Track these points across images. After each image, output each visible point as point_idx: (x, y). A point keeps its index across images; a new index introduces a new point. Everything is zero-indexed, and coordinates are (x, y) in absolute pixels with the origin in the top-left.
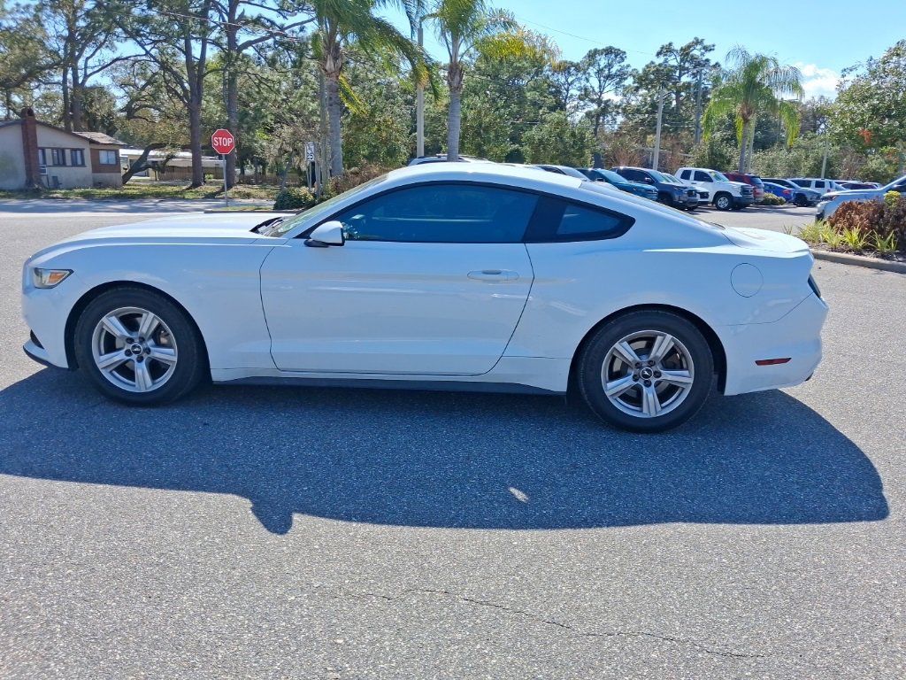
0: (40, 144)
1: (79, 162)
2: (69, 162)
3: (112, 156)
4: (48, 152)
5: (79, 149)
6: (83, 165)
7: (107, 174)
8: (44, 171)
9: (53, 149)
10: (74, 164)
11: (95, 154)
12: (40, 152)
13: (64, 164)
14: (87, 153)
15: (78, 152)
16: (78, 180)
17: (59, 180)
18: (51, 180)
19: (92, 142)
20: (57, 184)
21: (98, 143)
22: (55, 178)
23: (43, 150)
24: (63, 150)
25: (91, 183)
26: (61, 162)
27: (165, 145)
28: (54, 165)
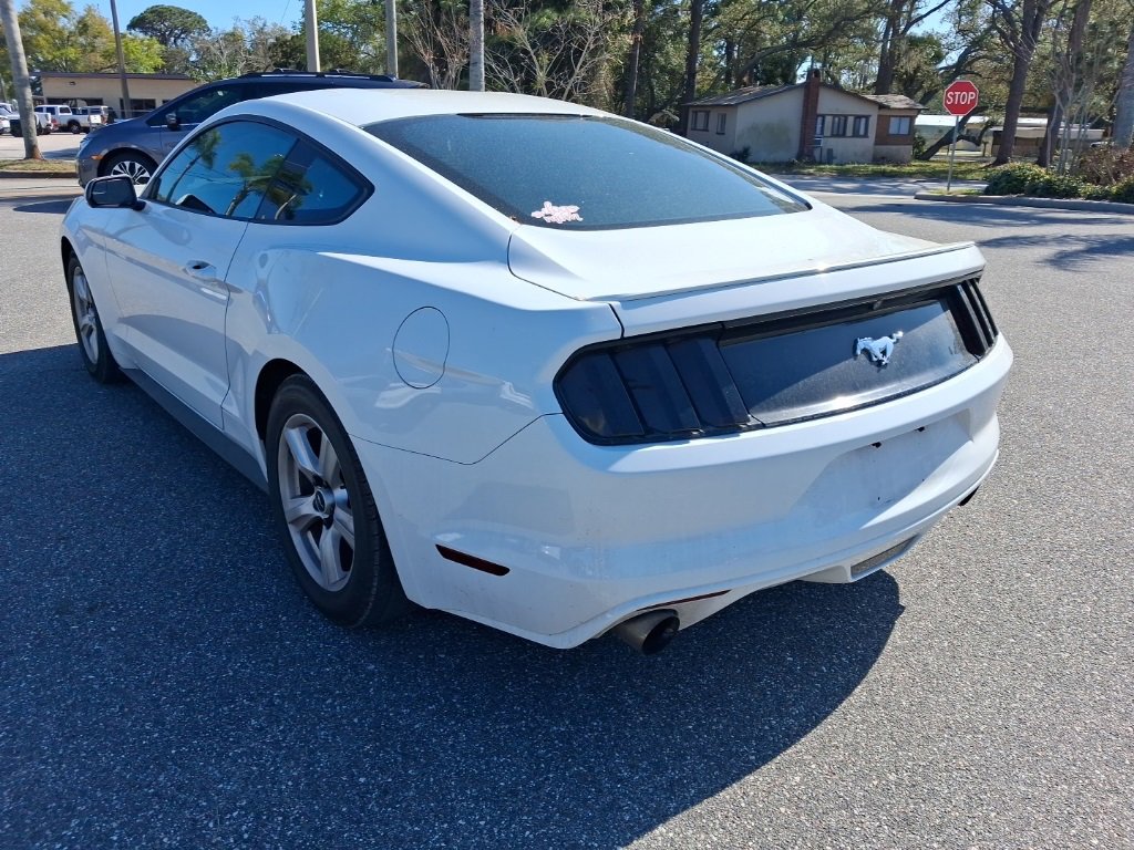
0: (821, 110)
1: (862, 132)
2: (849, 132)
3: (905, 123)
4: (829, 119)
5: (863, 116)
6: (866, 135)
7: (894, 147)
8: (819, 142)
9: (834, 116)
10: (856, 134)
11: (883, 122)
12: (820, 119)
13: (844, 135)
14: (873, 122)
15: (863, 120)
16: (855, 154)
17: (834, 152)
18: (825, 153)
19: (882, 106)
20: (830, 158)
21: (888, 108)
22: (830, 151)
23: (823, 116)
24: (846, 117)
25: (871, 157)
26: (841, 132)
27: (987, 108)
28: (833, 136)
